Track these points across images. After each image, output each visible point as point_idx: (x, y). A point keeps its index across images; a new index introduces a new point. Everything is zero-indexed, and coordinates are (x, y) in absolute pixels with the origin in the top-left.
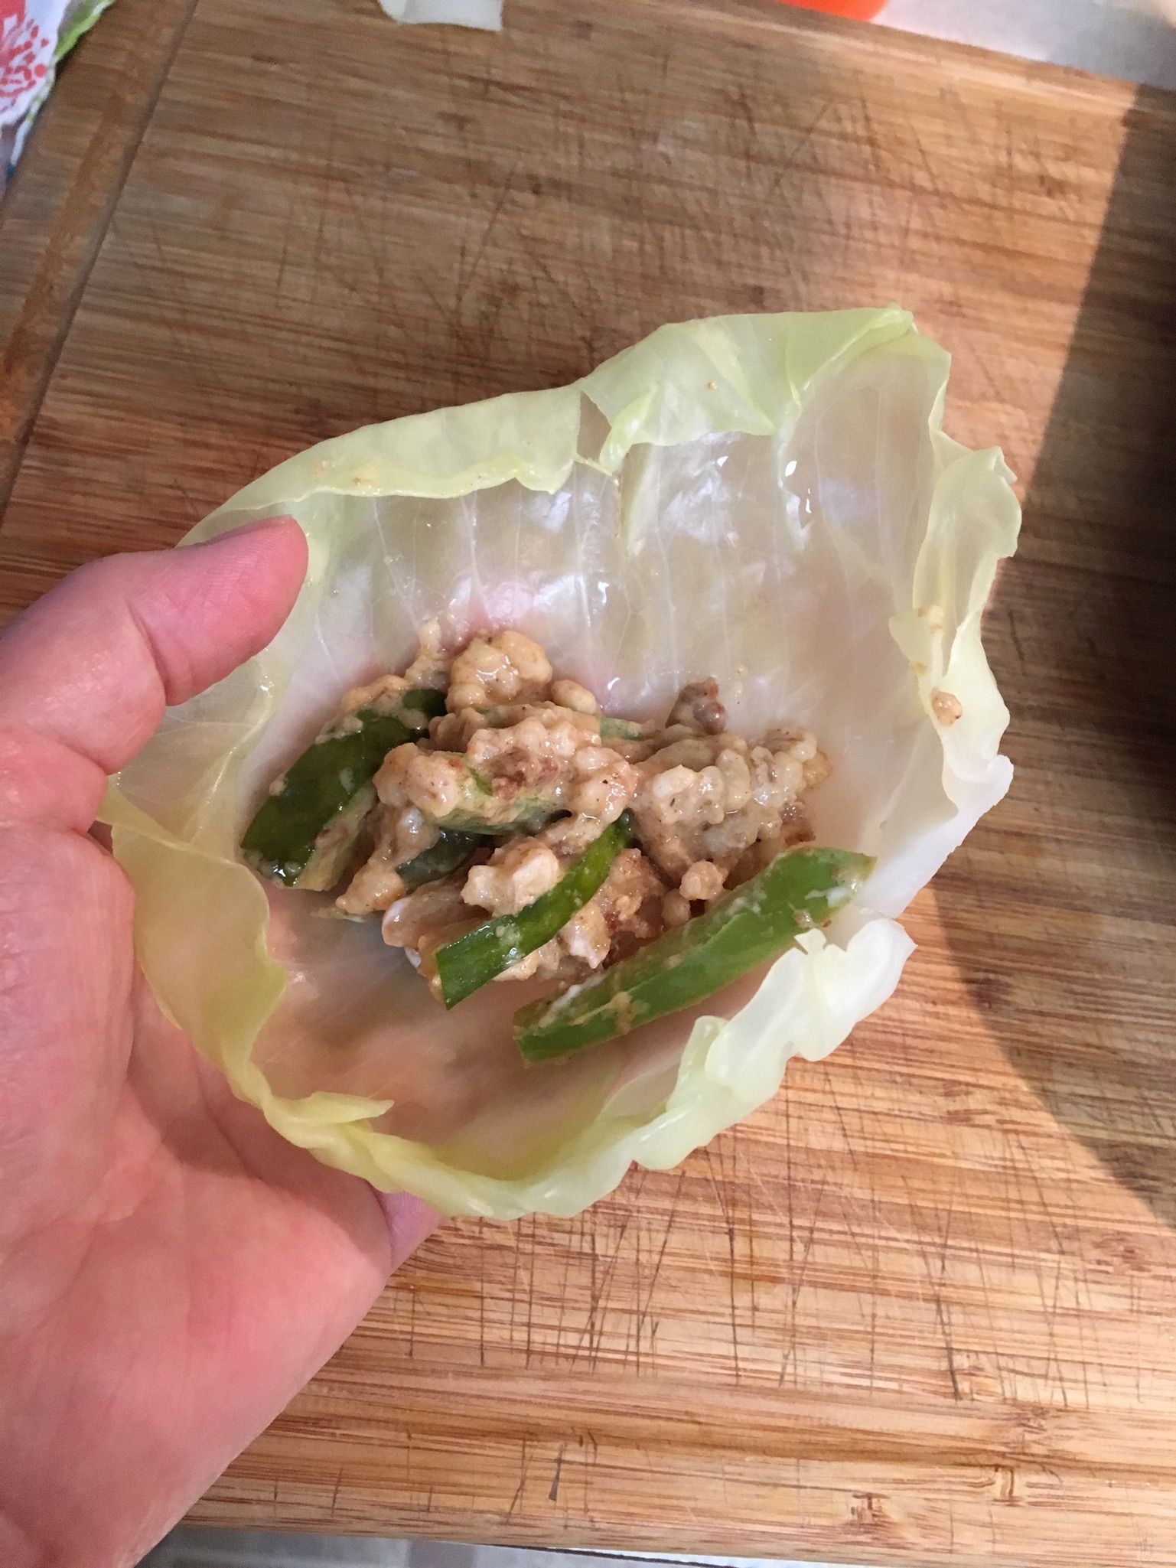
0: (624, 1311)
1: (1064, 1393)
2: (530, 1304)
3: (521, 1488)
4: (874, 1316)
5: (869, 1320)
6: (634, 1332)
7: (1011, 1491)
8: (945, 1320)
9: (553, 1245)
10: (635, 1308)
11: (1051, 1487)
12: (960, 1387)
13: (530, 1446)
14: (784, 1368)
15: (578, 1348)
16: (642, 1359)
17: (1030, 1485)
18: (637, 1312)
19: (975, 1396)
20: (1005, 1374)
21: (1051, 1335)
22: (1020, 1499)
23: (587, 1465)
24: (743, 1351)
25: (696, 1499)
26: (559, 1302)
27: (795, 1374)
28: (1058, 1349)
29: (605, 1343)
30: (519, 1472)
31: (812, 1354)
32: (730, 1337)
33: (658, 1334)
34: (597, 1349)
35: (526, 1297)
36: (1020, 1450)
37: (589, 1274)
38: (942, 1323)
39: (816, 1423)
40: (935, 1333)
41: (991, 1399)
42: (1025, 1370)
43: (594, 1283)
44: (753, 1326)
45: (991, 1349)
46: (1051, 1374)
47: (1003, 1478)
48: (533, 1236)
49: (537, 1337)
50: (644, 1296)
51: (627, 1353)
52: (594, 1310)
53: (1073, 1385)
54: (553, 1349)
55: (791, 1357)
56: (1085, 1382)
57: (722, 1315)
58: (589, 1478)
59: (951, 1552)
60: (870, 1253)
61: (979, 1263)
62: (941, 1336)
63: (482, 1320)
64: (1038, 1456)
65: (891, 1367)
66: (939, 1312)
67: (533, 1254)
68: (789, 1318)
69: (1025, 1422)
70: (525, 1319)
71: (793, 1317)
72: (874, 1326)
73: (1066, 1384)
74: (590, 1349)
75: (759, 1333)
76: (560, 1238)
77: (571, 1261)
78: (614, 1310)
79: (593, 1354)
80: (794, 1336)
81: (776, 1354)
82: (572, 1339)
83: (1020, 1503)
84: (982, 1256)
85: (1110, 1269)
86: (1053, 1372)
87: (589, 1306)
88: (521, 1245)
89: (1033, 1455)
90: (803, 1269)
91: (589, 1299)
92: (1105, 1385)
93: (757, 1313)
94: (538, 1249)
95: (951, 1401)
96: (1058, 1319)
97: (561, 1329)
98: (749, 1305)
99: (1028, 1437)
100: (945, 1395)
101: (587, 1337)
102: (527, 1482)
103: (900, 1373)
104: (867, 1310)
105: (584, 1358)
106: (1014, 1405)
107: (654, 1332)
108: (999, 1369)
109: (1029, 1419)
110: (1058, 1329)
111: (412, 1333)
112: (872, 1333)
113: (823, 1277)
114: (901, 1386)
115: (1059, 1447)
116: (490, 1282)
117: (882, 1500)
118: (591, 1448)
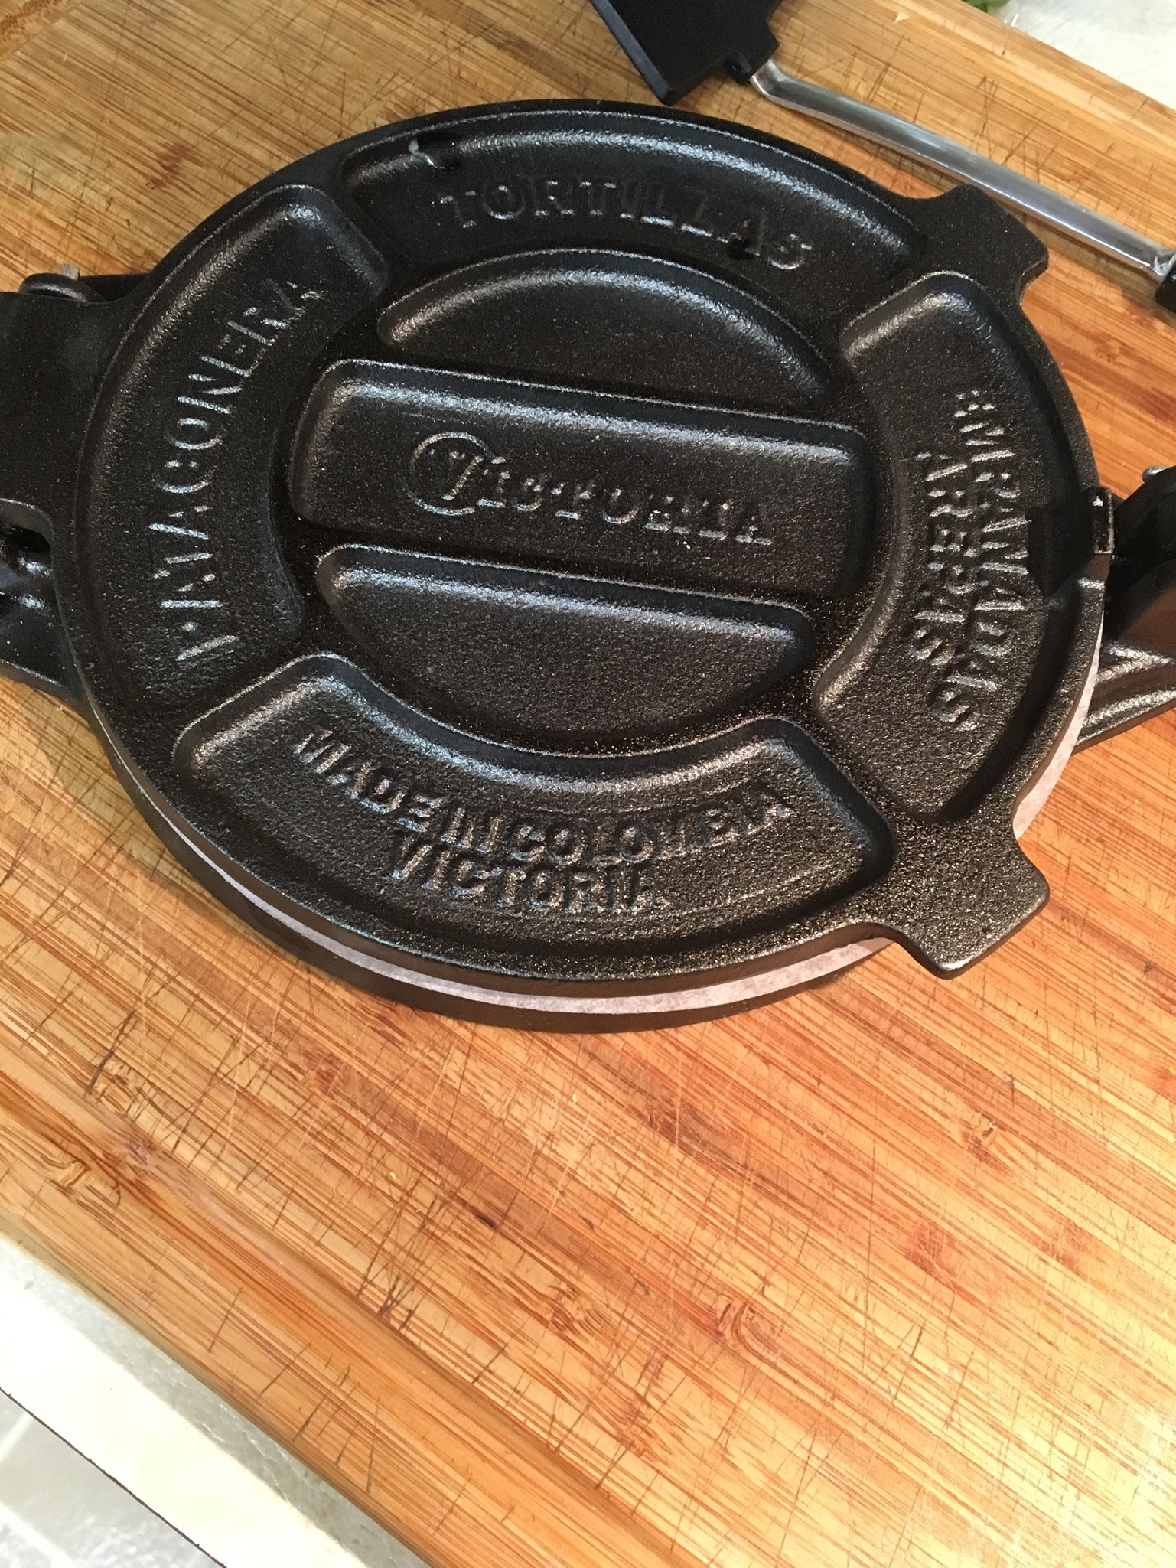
8: (126, 1030)
21: (205, 1094)
42: (161, 1106)
45: (145, 1074)
60: (107, 949)
61: (191, 1007)
65: (52, 1036)
84: (198, 1003)
85: (300, 1077)
113: (53, 943)
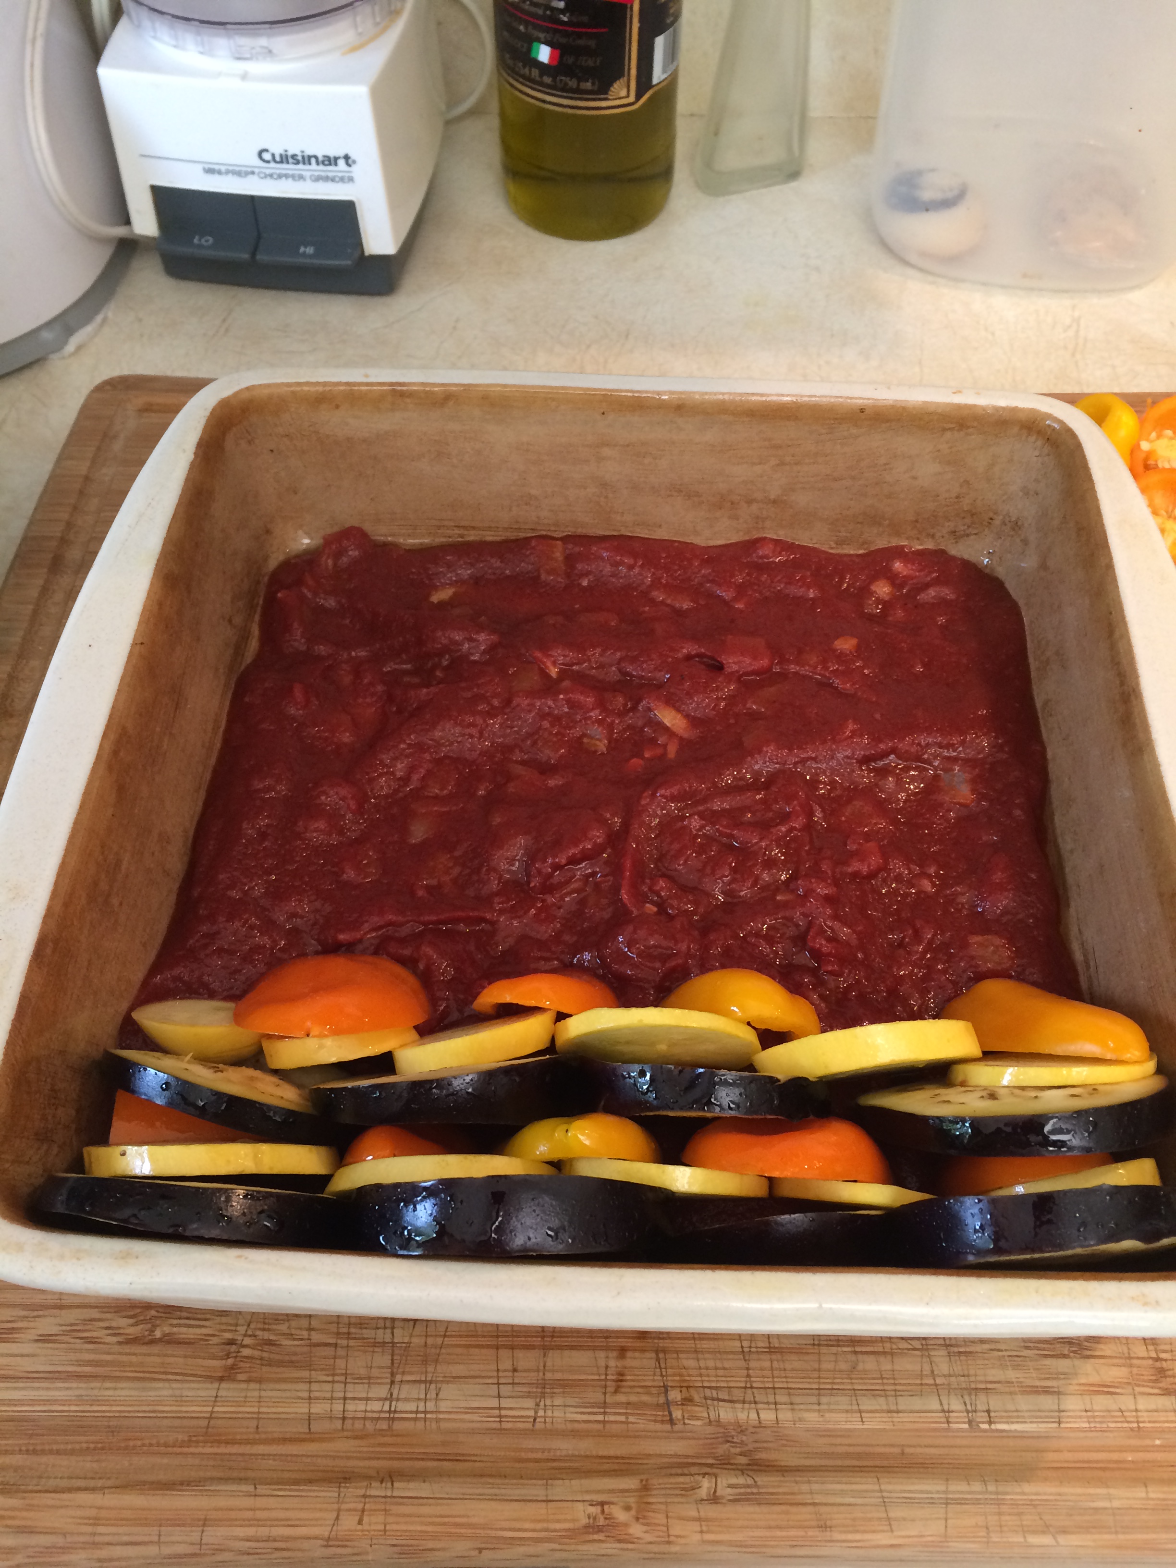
0: (415, 1382)
1: (758, 1413)
2: (345, 1383)
3: (337, 1518)
4: (607, 1367)
5: (603, 1371)
6: (422, 1396)
7: (715, 1491)
9: (364, 1338)
10: (423, 1379)
11: (748, 1486)
12: (674, 1416)
13: (345, 1487)
14: (536, 1412)
15: (381, 1411)
16: (428, 1416)
17: (731, 1486)
18: (425, 1382)
19: (687, 1421)
20: (709, 1402)
22: (723, 1497)
23: (385, 1497)
24: (505, 1403)
25: (468, 1517)
26: (369, 1380)
27: (545, 1417)
28: (753, 1379)
29: (401, 1406)
30: (336, 1506)
31: (558, 1401)
32: (496, 1393)
33: (440, 1396)
34: (395, 1412)
35: (342, 1378)
36: (726, 1462)
37: (390, 1357)
38: (661, 1368)
39: (564, 1453)
40: (654, 1375)
41: (699, 1423)
43: (393, 1363)
44: (513, 1384)
46: (747, 1399)
47: (710, 1482)
48: (349, 1333)
49: (351, 1406)
50: (430, 1369)
51: (417, 1412)
52: (392, 1382)
53: (766, 1406)
54: (362, 1415)
55: (542, 1404)
56: (776, 1404)
57: (491, 1377)
58: (388, 1507)
59: (669, 1543)
62: (660, 1378)
63: (310, 1398)
64: (740, 1464)
66: (658, 1360)
67: (348, 1346)
68: (541, 1374)
69: (730, 1439)
70: (341, 1395)
71: (544, 1374)
72: (606, 1375)
73: (760, 1406)
74: (390, 1412)
75: (517, 1388)
76: (367, 1333)
77: (376, 1349)
78: (408, 1382)
79: (392, 1415)
80: (544, 1388)
81: (530, 1403)
82: (376, 1406)
83: (724, 1501)
86: (749, 1397)
87: (389, 1381)
88: (339, 1341)
89: (735, 1464)
90: (553, 1337)
91: (389, 1375)
92: (792, 1404)
93: (516, 1374)
94: (352, 1343)
95: (667, 1427)
96: (754, 1356)
97: (367, 1399)
98: (510, 1368)
99: (733, 1450)
100: (662, 1422)
101: (388, 1403)
102: (341, 1513)
103: (626, 1408)
104: (602, 1363)
105: (384, 1418)
106: (718, 1426)
107: (437, 1395)
108: (706, 1398)
109: (733, 1437)
110: (752, 1364)
111: (259, 1413)
112: (606, 1380)
114: (627, 1418)
115: (757, 1457)
116: (315, 1370)
117: (612, 1506)
118: (389, 1485)
